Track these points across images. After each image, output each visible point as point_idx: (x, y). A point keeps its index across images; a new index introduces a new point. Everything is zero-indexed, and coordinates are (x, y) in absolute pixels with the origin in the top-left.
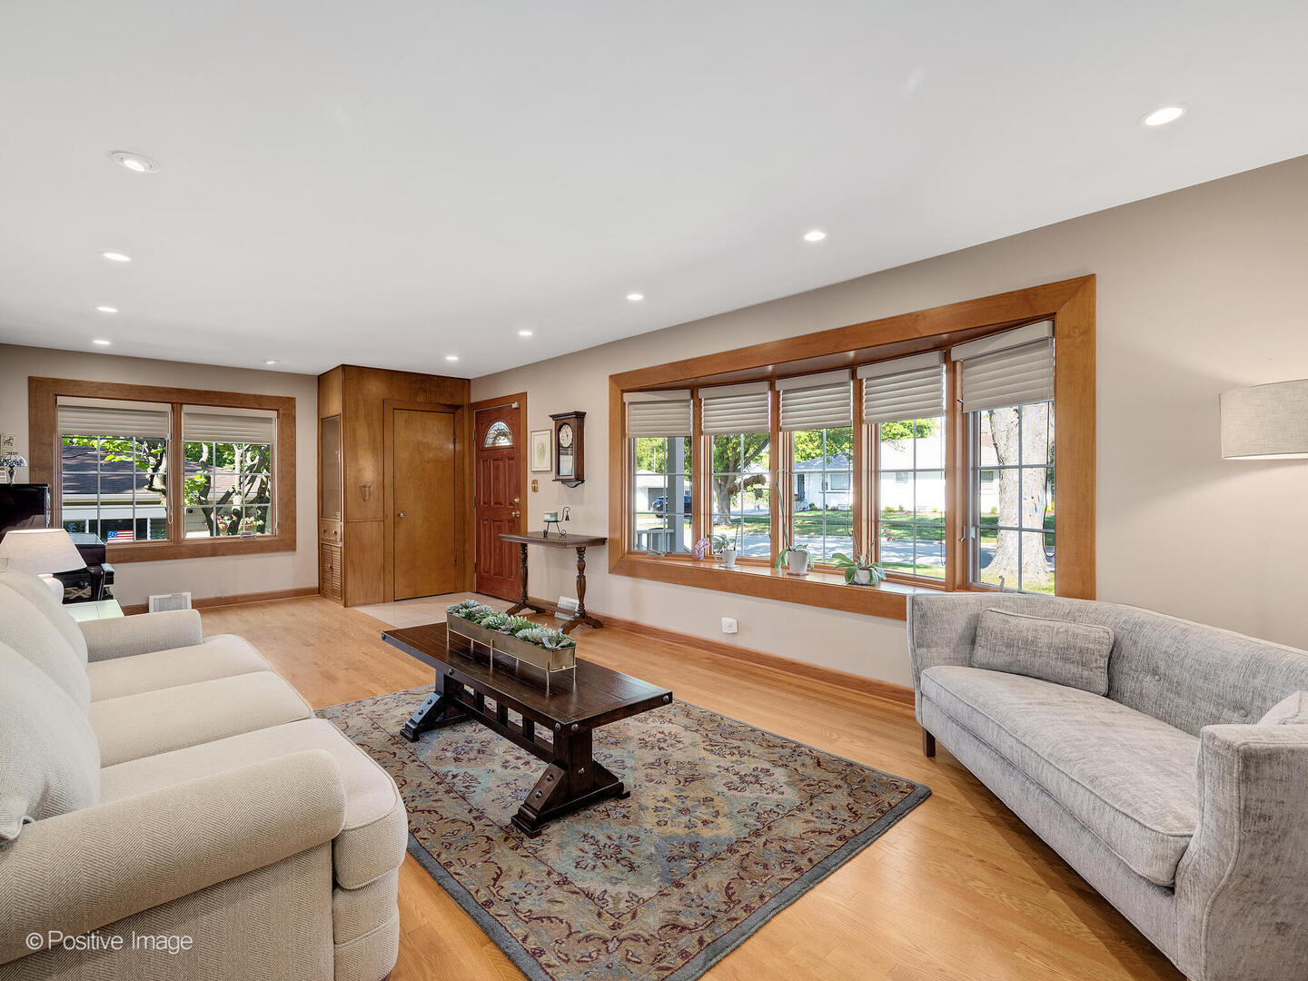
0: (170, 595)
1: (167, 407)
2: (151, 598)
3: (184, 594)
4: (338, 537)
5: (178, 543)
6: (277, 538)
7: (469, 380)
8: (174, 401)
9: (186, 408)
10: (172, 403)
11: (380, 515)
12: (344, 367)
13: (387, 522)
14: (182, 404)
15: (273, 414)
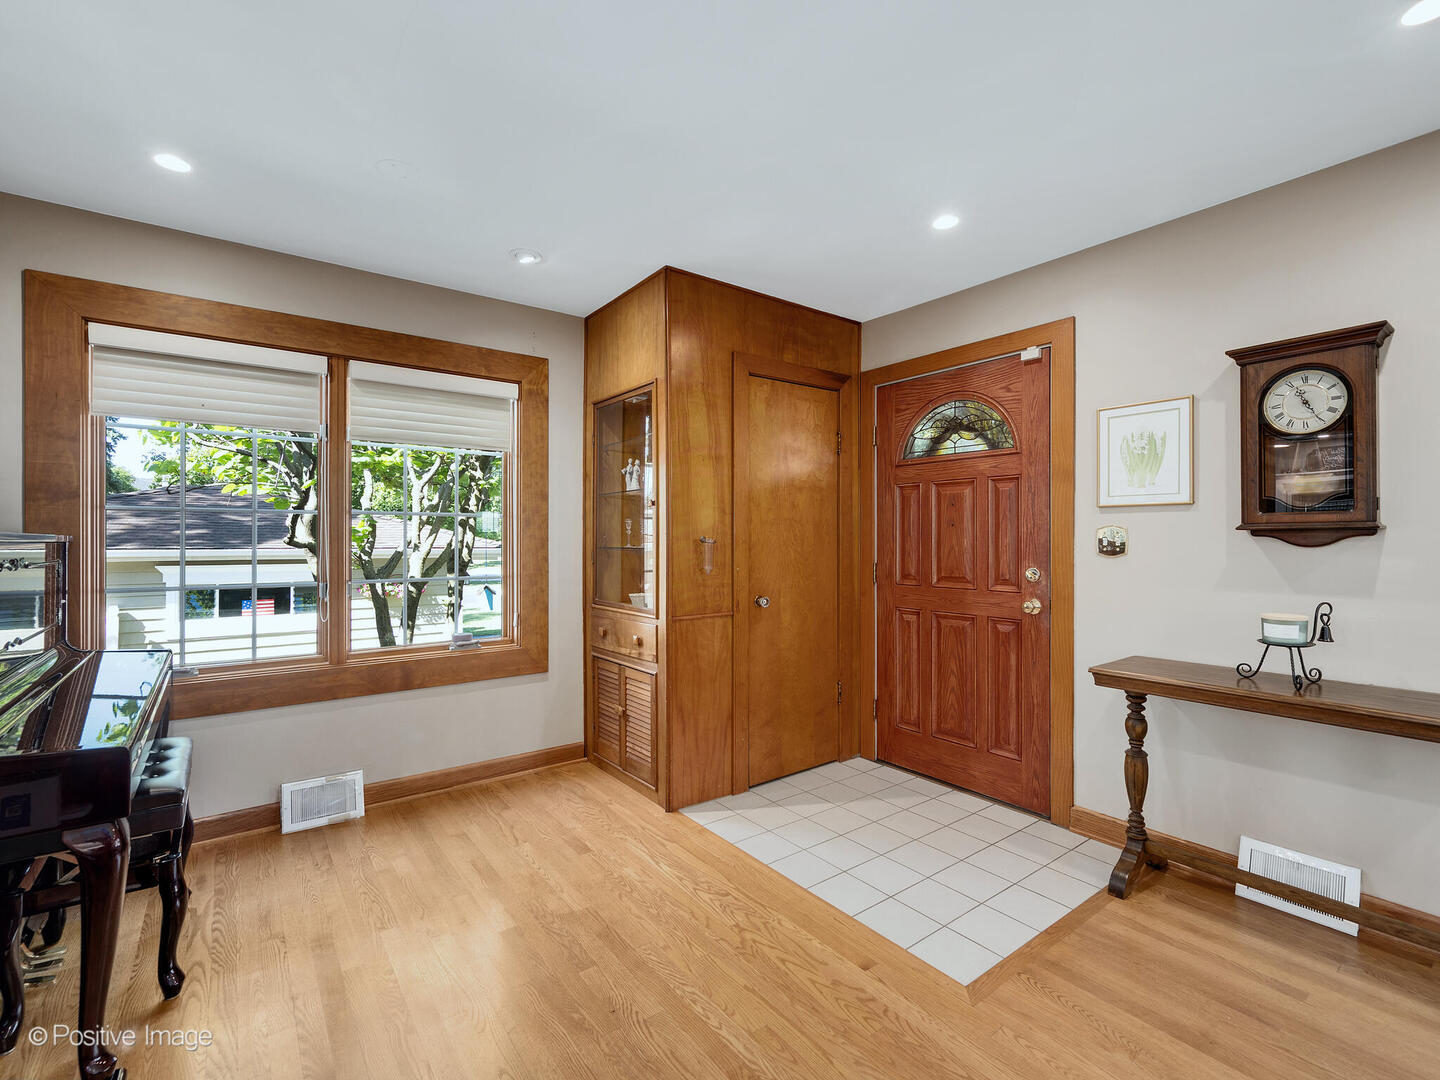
0: (321, 781)
1: (318, 364)
2: (287, 788)
3: (350, 776)
4: (649, 651)
5: (339, 662)
6: (515, 646)
7: (859, 324)
8: (333, 351)
9: (357, 369)
10: (330, 356)
11: (727, 603)
12: (669, 273)
13: (737, 617)
14: (347, 359)
15: (510, 391)
